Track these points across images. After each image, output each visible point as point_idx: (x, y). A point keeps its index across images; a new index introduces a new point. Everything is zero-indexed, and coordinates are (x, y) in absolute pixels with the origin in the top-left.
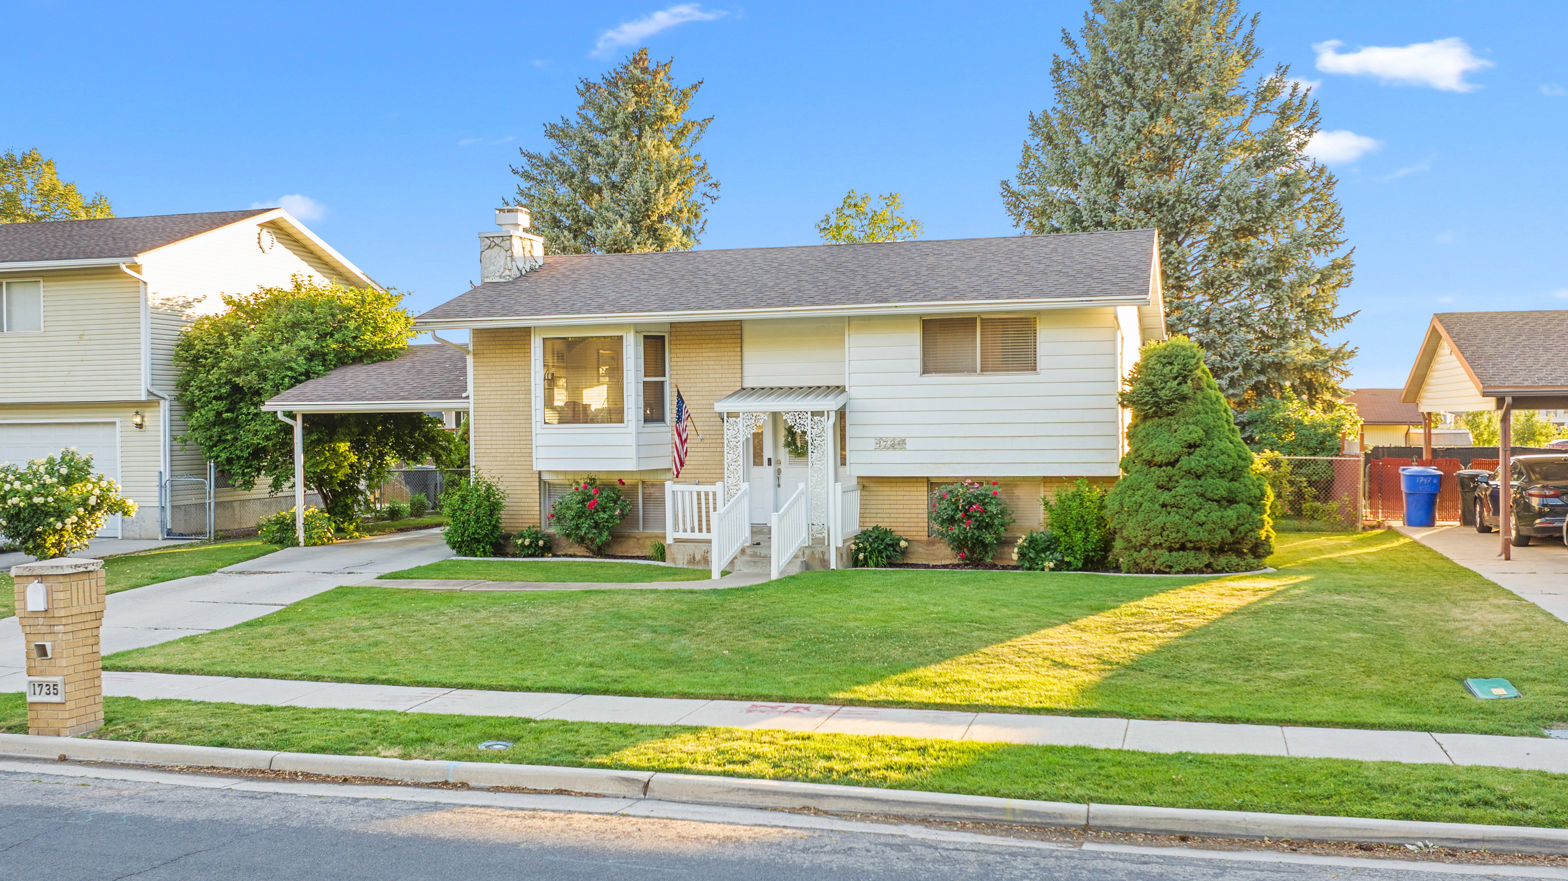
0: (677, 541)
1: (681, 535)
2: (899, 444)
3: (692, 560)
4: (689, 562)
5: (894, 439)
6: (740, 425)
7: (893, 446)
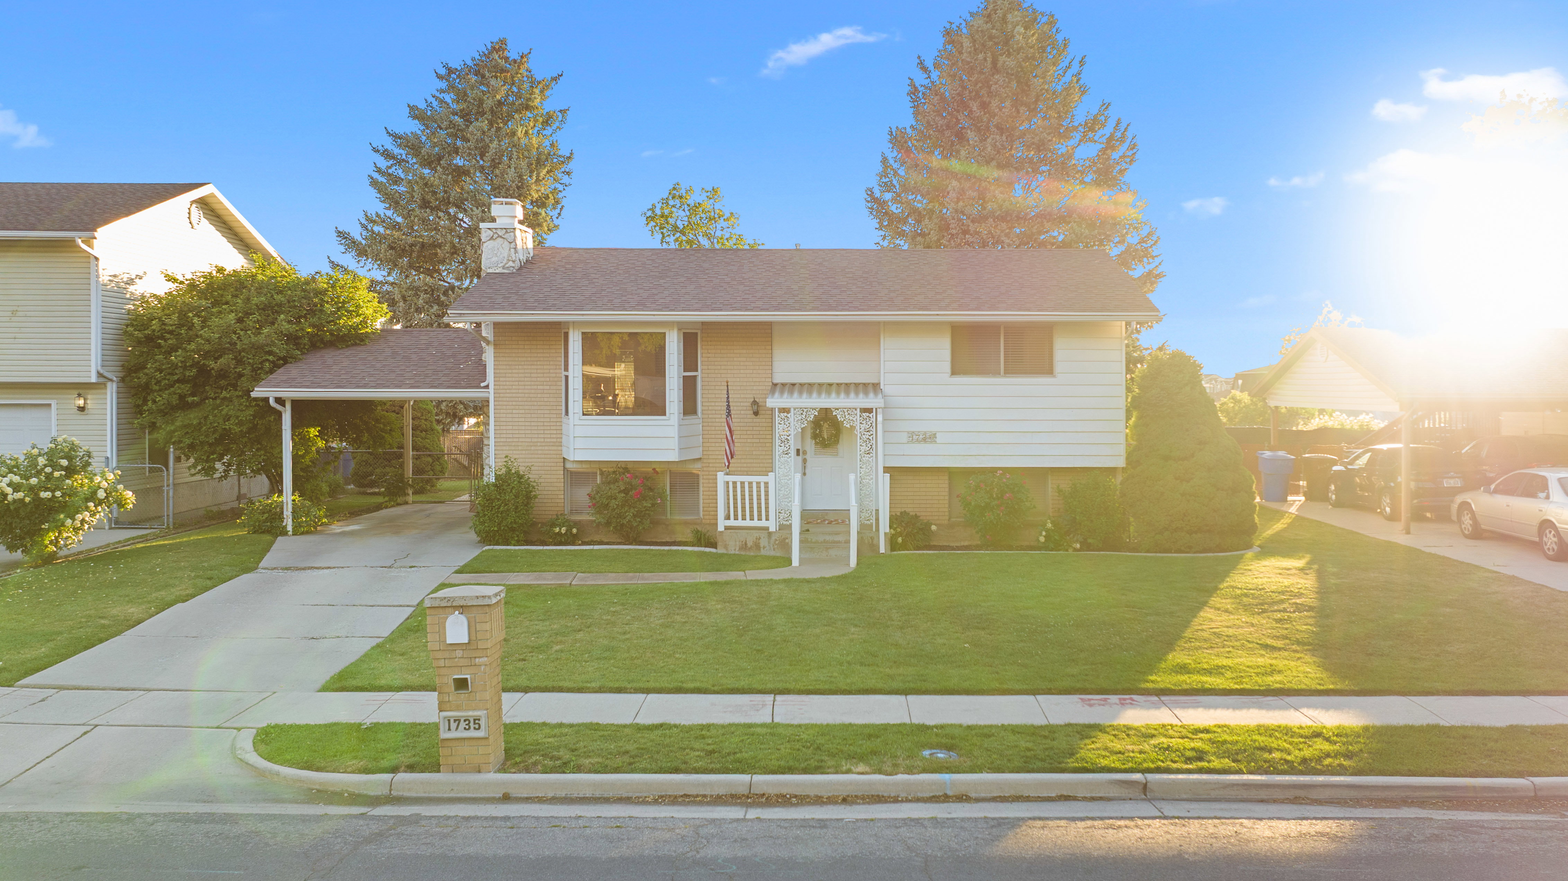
0: (727, 528)
1: (732, 523)
2: (929, 438)
3: (744, 547)
4: (741, 549)
5: (925, 433)
6: (791, 420)
7: (925, 440)
